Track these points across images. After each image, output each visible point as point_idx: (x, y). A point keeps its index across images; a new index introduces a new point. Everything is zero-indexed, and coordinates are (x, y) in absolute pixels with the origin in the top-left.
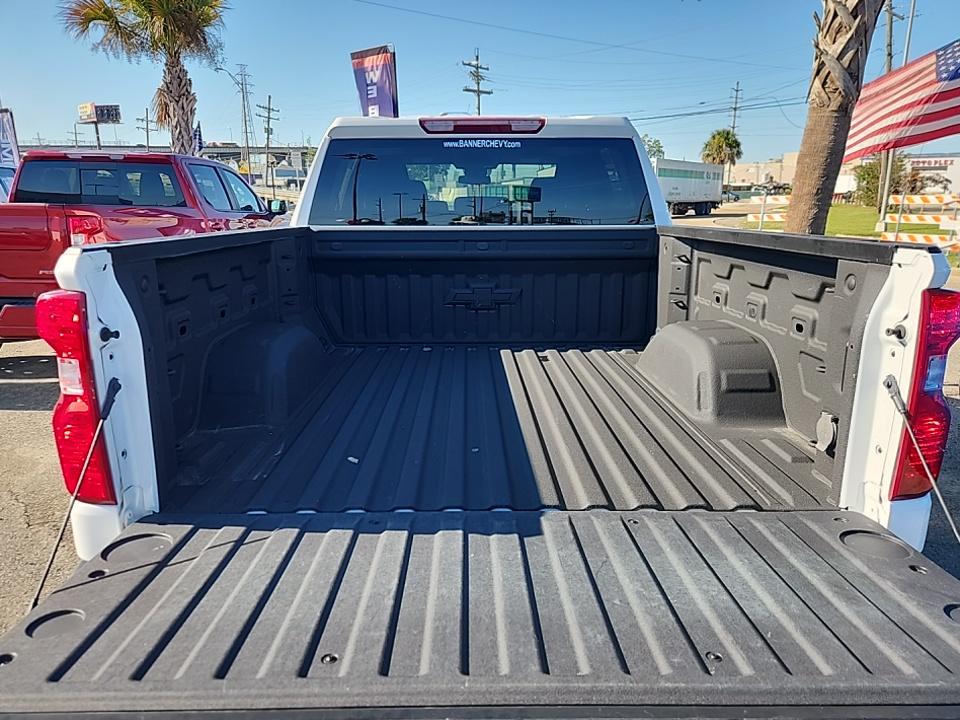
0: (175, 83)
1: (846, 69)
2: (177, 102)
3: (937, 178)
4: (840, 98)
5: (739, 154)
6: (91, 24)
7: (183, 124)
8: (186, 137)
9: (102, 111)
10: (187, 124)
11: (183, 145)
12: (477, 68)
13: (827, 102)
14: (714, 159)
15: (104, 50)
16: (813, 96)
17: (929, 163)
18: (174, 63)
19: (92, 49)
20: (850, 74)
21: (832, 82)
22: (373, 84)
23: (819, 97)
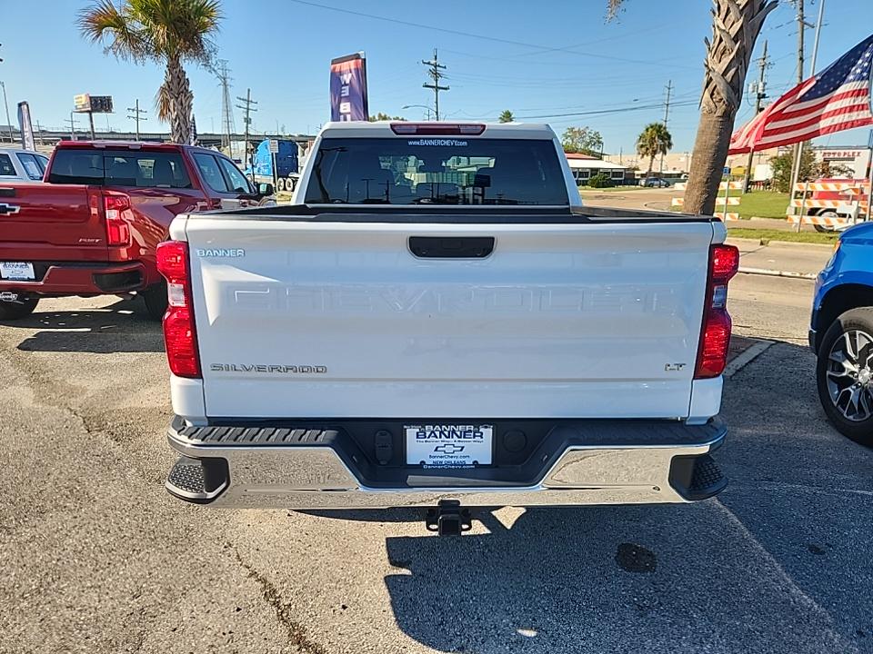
0: (175, 82)
1: (729, 84)
2: (177, 98)
3: (842, 168)
4: (724, 106)
5: (670, 145)
6: (104, 31)
7: (182, 118)
8: (184, 129)
9: (96, 101)
10: (185, 118)
11: (181, 135)
12: (436, 67)
13: (714, 110)
14: (647, 149)
15: (115, 53)
16: (703, 105)
17: (839, 154)
18: (174, 66)
19: (104, 52)
20: (733, 88)
21: (718, 93)
22: (346, 85)
23: (708, 105)
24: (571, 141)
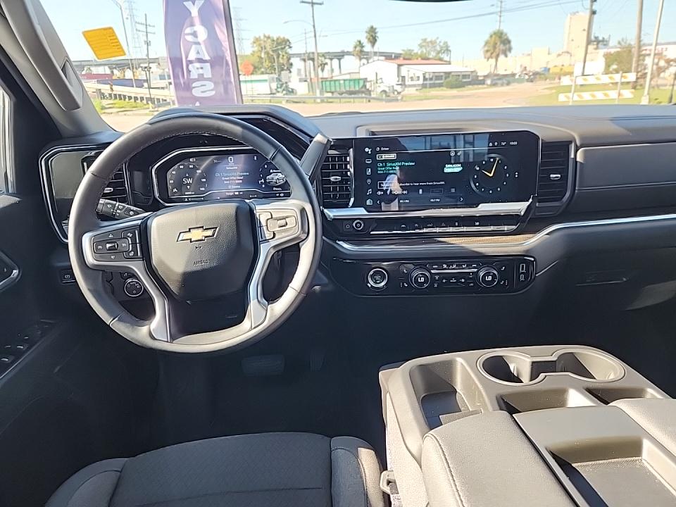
14: (492, 53)
24: (425, 51)
